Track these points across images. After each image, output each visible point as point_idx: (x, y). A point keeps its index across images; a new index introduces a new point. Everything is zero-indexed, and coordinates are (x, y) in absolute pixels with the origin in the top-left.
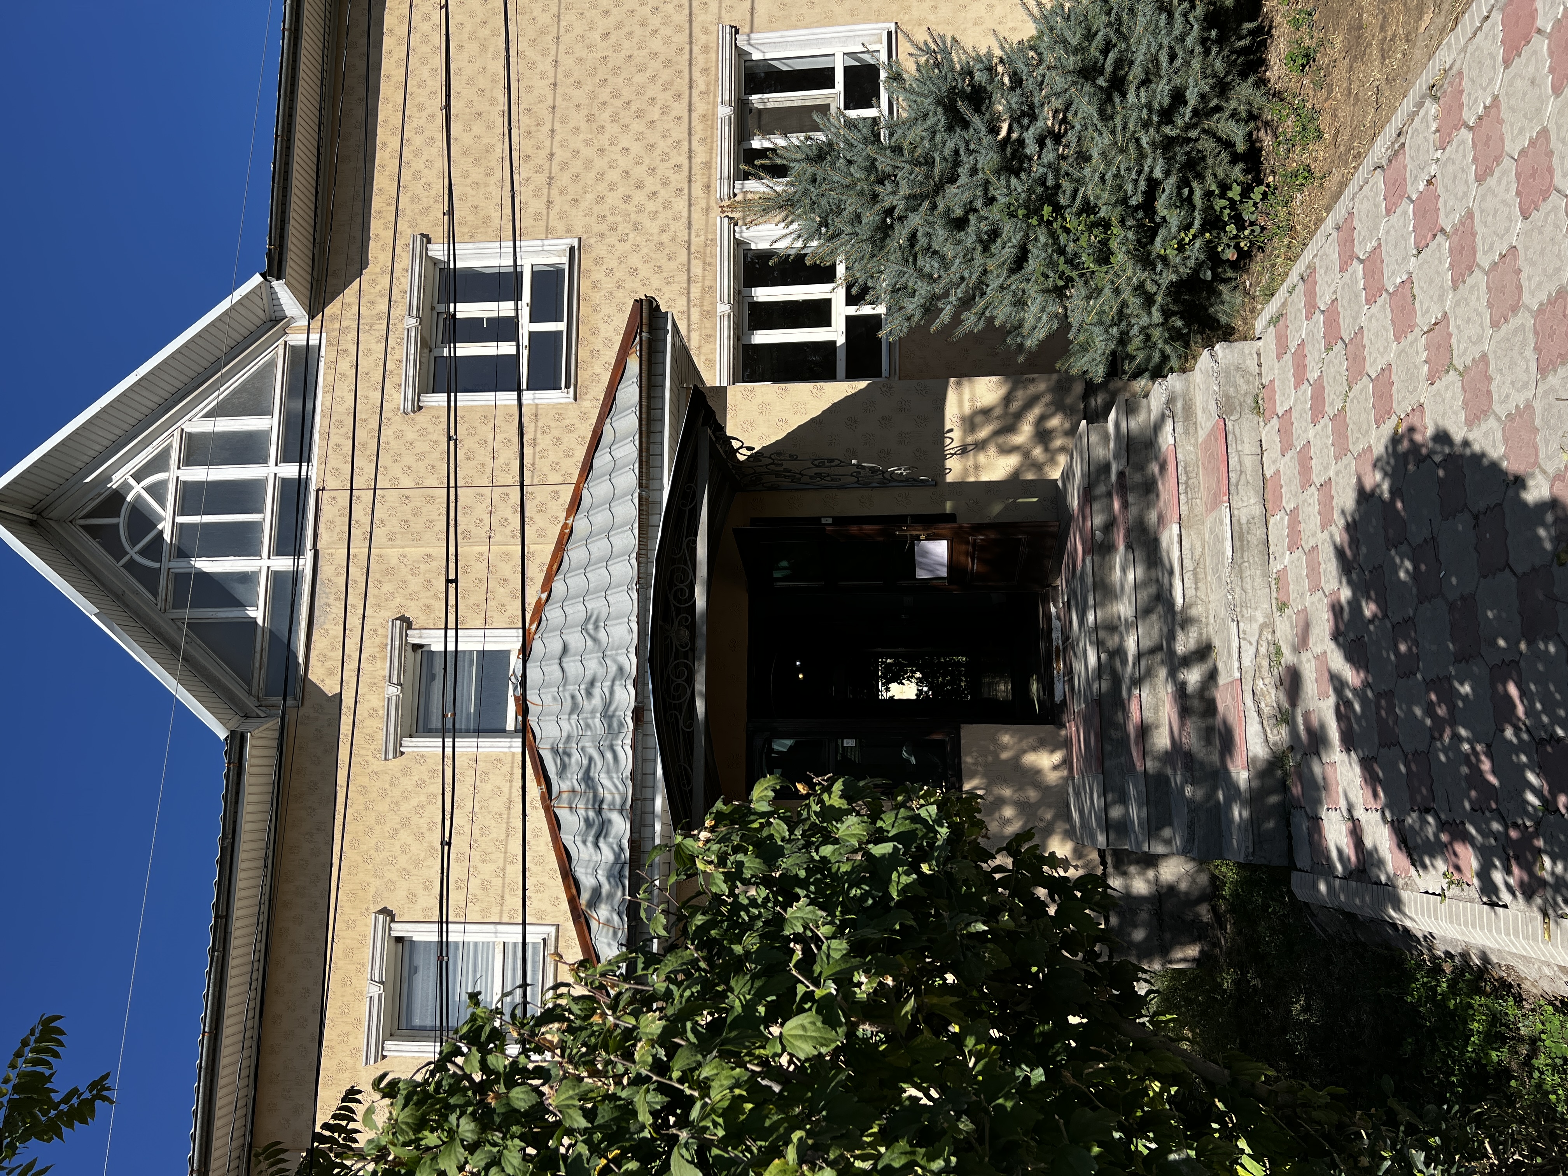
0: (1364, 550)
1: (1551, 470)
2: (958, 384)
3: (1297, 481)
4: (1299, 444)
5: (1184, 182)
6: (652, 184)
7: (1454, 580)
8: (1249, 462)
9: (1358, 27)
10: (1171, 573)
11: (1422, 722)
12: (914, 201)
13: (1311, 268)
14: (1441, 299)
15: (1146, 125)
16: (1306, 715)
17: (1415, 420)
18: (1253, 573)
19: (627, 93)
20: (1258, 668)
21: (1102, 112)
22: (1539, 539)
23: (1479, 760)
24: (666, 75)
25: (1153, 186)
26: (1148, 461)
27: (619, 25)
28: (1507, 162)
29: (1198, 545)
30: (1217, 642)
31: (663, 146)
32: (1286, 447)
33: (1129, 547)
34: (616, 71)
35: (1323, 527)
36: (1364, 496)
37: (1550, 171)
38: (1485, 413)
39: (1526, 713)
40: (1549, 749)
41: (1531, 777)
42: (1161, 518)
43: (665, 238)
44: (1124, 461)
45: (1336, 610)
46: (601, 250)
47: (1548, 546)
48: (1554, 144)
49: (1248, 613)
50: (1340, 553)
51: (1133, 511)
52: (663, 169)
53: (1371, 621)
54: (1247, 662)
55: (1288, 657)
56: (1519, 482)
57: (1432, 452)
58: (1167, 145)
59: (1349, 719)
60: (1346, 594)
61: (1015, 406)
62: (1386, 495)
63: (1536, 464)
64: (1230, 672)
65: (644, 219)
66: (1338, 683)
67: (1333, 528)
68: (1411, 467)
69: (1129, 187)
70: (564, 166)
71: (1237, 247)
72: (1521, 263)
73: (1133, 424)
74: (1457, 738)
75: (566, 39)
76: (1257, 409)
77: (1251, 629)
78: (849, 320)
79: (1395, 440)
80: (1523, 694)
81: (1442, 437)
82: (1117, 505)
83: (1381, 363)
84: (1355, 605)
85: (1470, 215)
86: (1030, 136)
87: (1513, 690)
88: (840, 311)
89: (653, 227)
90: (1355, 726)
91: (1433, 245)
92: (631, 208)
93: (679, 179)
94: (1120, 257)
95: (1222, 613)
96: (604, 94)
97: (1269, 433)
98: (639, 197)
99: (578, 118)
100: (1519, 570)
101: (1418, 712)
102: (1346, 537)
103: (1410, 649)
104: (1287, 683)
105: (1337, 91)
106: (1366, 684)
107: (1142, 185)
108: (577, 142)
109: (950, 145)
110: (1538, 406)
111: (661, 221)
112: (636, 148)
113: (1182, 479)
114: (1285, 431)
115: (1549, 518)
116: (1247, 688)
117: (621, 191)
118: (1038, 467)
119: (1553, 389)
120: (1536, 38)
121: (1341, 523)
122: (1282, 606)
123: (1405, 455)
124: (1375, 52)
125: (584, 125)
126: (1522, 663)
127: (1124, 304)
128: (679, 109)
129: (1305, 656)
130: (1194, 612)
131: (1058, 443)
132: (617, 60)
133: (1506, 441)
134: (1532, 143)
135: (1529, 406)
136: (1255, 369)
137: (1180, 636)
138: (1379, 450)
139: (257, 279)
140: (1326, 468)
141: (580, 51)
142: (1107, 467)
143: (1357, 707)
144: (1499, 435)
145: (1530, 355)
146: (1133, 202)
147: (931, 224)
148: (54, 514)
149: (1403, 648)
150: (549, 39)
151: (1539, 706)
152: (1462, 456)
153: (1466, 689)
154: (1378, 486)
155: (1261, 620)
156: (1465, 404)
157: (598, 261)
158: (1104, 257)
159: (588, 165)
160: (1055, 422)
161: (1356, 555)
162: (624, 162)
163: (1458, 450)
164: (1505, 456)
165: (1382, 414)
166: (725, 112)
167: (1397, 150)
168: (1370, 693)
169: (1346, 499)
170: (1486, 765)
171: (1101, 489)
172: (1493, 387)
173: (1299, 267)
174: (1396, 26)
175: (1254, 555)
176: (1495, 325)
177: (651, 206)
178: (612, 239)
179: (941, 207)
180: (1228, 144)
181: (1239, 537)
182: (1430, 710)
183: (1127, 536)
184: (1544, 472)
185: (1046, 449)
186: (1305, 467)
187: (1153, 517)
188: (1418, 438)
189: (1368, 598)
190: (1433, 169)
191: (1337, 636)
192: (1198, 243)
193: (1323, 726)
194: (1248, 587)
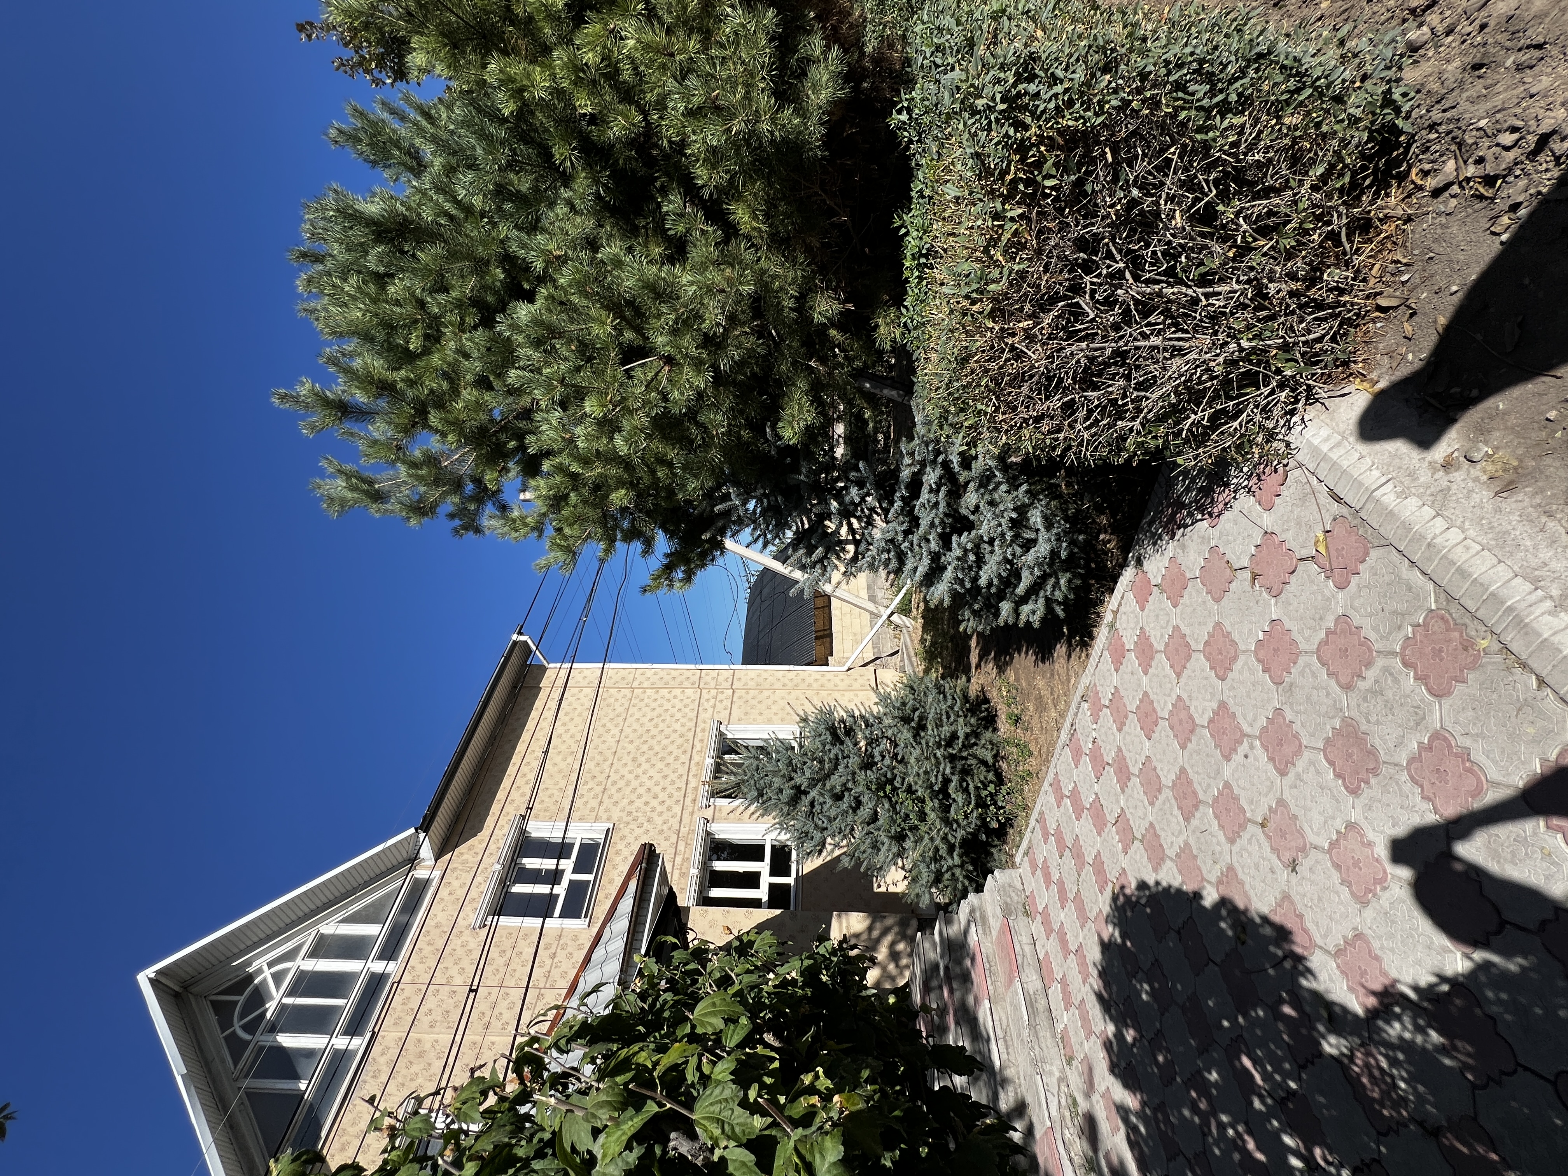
0: (1114, 988)
1: (1213, 880)
2: (839, 916)
3: (1060, 955)
4: (1056, 927)
5: (962, 780)
6: (662, 796)
7: (1179, 987)
8: (1028, 949)
9: (1040, 698)
10: (988, 1040)
11: (1193, 1121)
12: (813, 783)
13: (1041, 813)
14: (1118, 801)
15: (939, 745)
16: (1107, 1156)
17: (1123, 881)
18: (1044, 1033)
19: (657, 748)
20: (1063, 1118)
21: (914, 737)
22: (1223, 931)
23: (1244, 1141)
24: (680, 741)
25: (947, 781)
26: (963, 958)
27: (660, 715)
28: (1131, 716)
29: (1004, 1018)
30: (1029, 1100)
31: (673, 776)
32: (1049, 932)
33: (957, 1023)
34: (653, 737)
35: (1084, 982)
36: (1106, 947)
37: (1154, 711)
38: (1162, 859)
39: (1263, 1080)
40: (1291, 1106)
41: (1288, 1140)
42: (976, 999)
43: (665, 827)
44: (947, 958)
45: (1108, 1046)
46: (626, 831)
47: (1230, 933)
48: (1152, 697)
49: (1047, 1067)
50: (1099, 996)
51: (958, 995)
52: (671, 789)
53: (1133, 1045)
54: (1054, 1113)
55: (1083, 1106)
56: (1197, 896)
57: (1139, 898)
58: (952, 758)
59: (1138, 1143)
60: (1111, 1029)
61: (876, 934)
62: (1119, 940)
63: (1203, 879)
64: (1043, 1123)
65: (654, 815)
66: (1122, 1111)
67: (1091, 980)
68: (1129, 914)
69: (933, 780)
70: (614, 783)
71: (998, 821)
72: (1155, 763)
73: (950, 932)
74: (1222, 1127)
75: (629, 720)
76: (1027, 914)
77: (1052, 1081)
78: (772, 886)
79: (1115, 898)
80: (1255, 1062)
81: (1142, 885)
82: (946, 993)
83: (1094, 853)
84: (1119, 1035)
85: (1120, 750)
86: (876, 752)
87: (1247, 1062)
88: (766, 880)
89: (659, 820)
90: (1145, 1149)
91: (1105, 773)
92: (648, 809)
93: (679, 795)
94: (932, 816)
95: (1030, 1070)
96: (645, 748)
97: (1037, 928)
98: (654, 803)
99: (627, 759)
100: (1218, 960)
101: (1186, 1113)
102: (1100, 983)
103: (1165, 1058)
104: (1087, 1132)
105: (1036, 731)
106: (1144, 1104)
107: (940, 778)
108: (624, 772)
109: (834, 751)
110: (1191, 841)
111: (665, 817)
112: (657, 777)
113: (987, 966)
114: (1046, 923)
115: (1224, 912)
116: (1058, 1136)
117: (644, 799)
118: (893, 979)
119: (1197, 828)
120: (1127, 654)
121: (1095, 973)
122: (1070, 1060)
123: (1123, 905)
124: (1051, 705)
125: (630, 763)
126: (1245, 1035)
127: (937, 850)
128: (685, 758)
129: (1096, 1097)
130: (1010, 1073)
131: (904, 961)
132: (654, 732)
133: (1180, 872)
134: (1141, 701)
135: (1186, 844)
136: (1020, 887)
137: (1002, 1096)
138: (1106, 909)
139: (412, 831)
140: (1077, 937)
141: (636, 726)
142: (937, 966)
143: (1142, 1129)
144: (1175, 870)
145: (1177, 812)
146: (936, 788)
147: (822, 795)
148: (195, 989)
149: (1161, 1058)
150: (621, 719)
151: (1269, 1068)
152: (1157, 893)
153: (1214, 1076)
154: (1112, 935)
155: (1057, 1074)
156: (1149, 859)
157: (623, 838)
158: (922, 817)
159: (628, 784)
160: (901, 946)
161: (1110, 995)
162: (649, 784)
163: (1154, 890)
164: (1183, 882)
165: (1102, 882)
166: (710, 761)
167: (1073, 732)
168: (1148, 1111)
169: (1094, 954)
170: (1251, 1145)
171: (934, 983)
172: (1162, 841)
173: (1035, 815)
174: (1059, 690)
175: (1042, 1018)
176: (1152, 804)
177: (659, 809)
178: (633, 826)
179: (828, 787)
180: (984, 763)
181: (1030, 1005)
182: (1195, 1109)
183: (955, 1015)
184: (1209, 882)
185: (897, 966)
186: (1063, 941)
187: (971, 1000)
188: (1128, 891)
189: (1127, 1026)
190: (1094, 734)
191: (1114, 1069)
192: (975, 814)
193: (1122, 1163)
194: (1043, 1045)
